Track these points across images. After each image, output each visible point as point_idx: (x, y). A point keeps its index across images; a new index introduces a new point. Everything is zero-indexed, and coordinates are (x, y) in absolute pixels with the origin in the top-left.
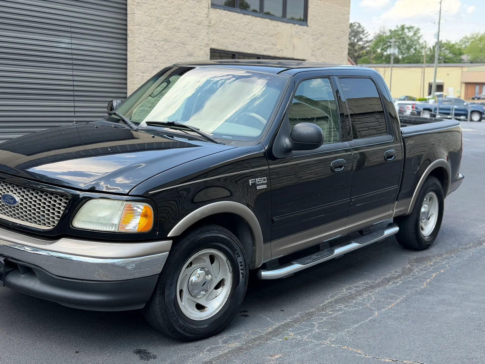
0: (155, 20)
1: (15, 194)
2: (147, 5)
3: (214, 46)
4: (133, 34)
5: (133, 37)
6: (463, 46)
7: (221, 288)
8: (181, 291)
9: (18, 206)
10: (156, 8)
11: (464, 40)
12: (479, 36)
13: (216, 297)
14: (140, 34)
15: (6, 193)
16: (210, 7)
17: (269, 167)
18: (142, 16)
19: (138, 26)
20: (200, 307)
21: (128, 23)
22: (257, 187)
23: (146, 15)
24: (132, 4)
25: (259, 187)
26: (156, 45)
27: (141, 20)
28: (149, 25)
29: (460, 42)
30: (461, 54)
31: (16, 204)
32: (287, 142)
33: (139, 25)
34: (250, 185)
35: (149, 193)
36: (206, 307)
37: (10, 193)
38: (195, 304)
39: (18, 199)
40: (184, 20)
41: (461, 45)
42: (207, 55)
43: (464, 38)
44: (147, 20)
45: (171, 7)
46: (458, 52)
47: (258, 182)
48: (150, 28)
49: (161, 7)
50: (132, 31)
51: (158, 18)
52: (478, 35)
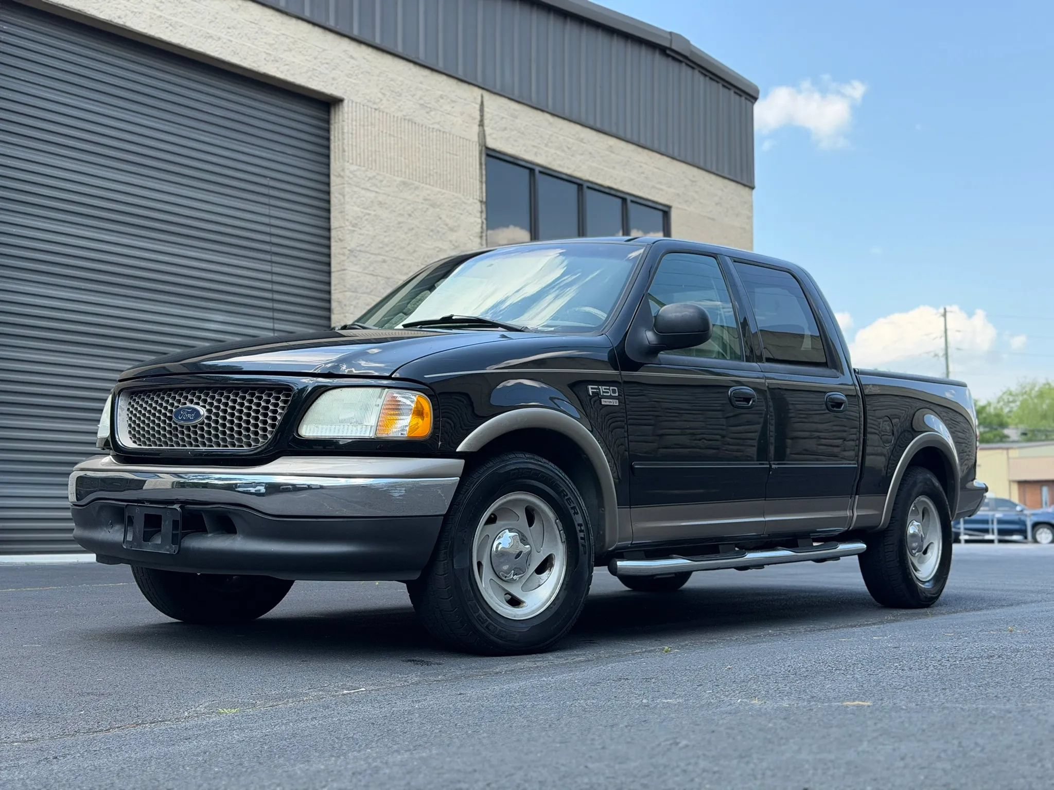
0: (382, 282)
1: (198, 404)
2: (369, 255)
4: (342, 308)
5: (343, 313)
6: (1006, 410)
7: (547, 572)
8: (480, 564)
9: (202, 423)
10: (384, 261)
11: (1006, 397)
12: (1037, 389)
13: (540, 586)
14: (355, 307)
15: (180, 406)
18: (359, 275)
19: (353, 292)
21: (333, 288)
22: (603, 400)
23: (367, 274)
24: (339, 254)
25: (605, 402)
27: (358, 282)
28: (371, 291)
29: (999, 402)
30: (1003, 425)
31: (200, 420)
32: (649, 336)
33: (353, 290)
34: (589, 395)
35: (426, 376)
36: (523, 602)
37: (188, 404)
38: (505, 593)
39: (203, 411)
41: (1002, 409)
43: (1004, 393)
44: (369, 282)
45: (412, 261)
46: (995, 421)
47: (604, 392)
48: (372, 297)
49: (394, 260)
50: (339, 302)
51: (388, 278)
52: (1034, 386)
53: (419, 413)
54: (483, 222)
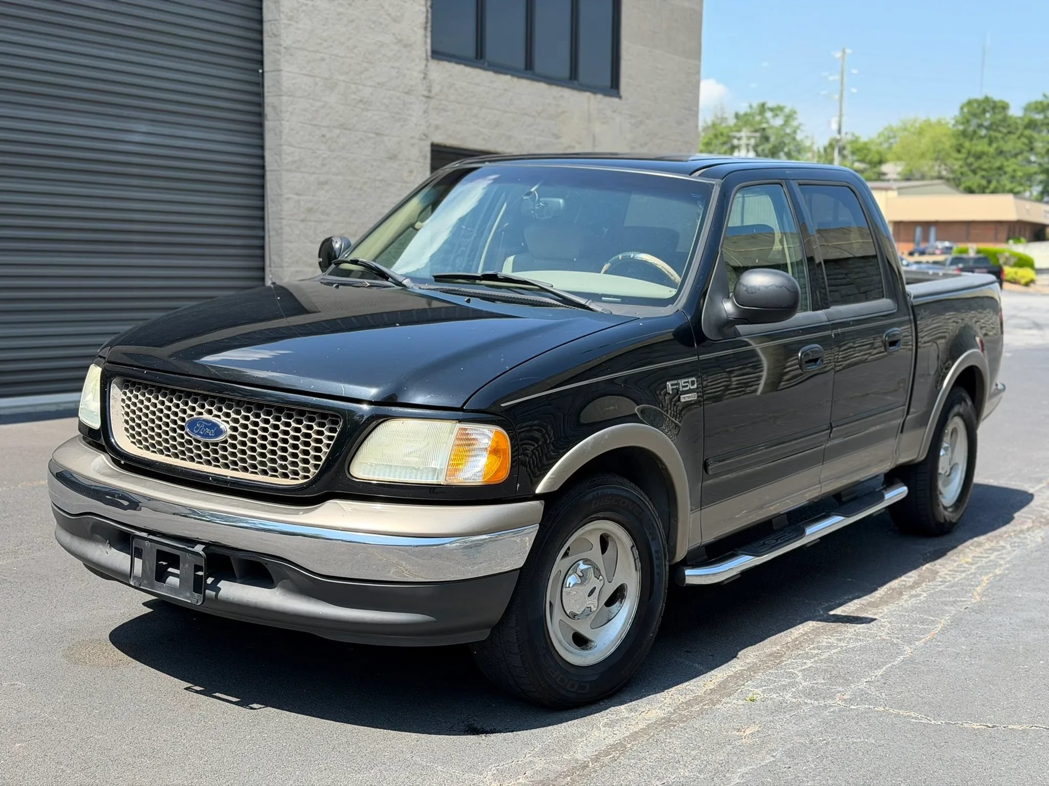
0: (320, 84)
2: (306, 53)
3: (440, 139)
4: (277, 114)
5: (279, 120)
6: (886, 146)
7: (617, 604)
9: (226, 442)
10: (323, 59)
11: (886, 133)
12: (917, 125)
13: (609, 621)
14: (291, 113)
15: (195, 416)
16: (430, 58)
17: (698, 358)
18: (296, 76)
19: (289, 96)
20: (581, 641)
21: (266, 90)
22: (682, 396)
23: (303, 74)
24: (274, 51)
25: (684, 398)
26: (323, 136)
27: (294, 84)
28: (309, 94)
29: (879, 137)
30: (881, 162)
31: (221, 438)
32: (728, 307)
33: (289, 94)
34: (669, 394)
35: (502, 405)
36: (591, 641)
37: (206, 416)
38: (572, 632)
39: (224, 426)
40: (379, 84)
41: (881, 144)
42: (425, 157)
43: (886, 129)
44: (306, 84)
45: (352, 58)
46: (876, 158)
47: (683, 387)
48: (311, 101)
49: (333, 57)
50: (274, 107)
51: (327, 79)
52: (915, 121)
53: (495, 451)
54: (427, 11)
